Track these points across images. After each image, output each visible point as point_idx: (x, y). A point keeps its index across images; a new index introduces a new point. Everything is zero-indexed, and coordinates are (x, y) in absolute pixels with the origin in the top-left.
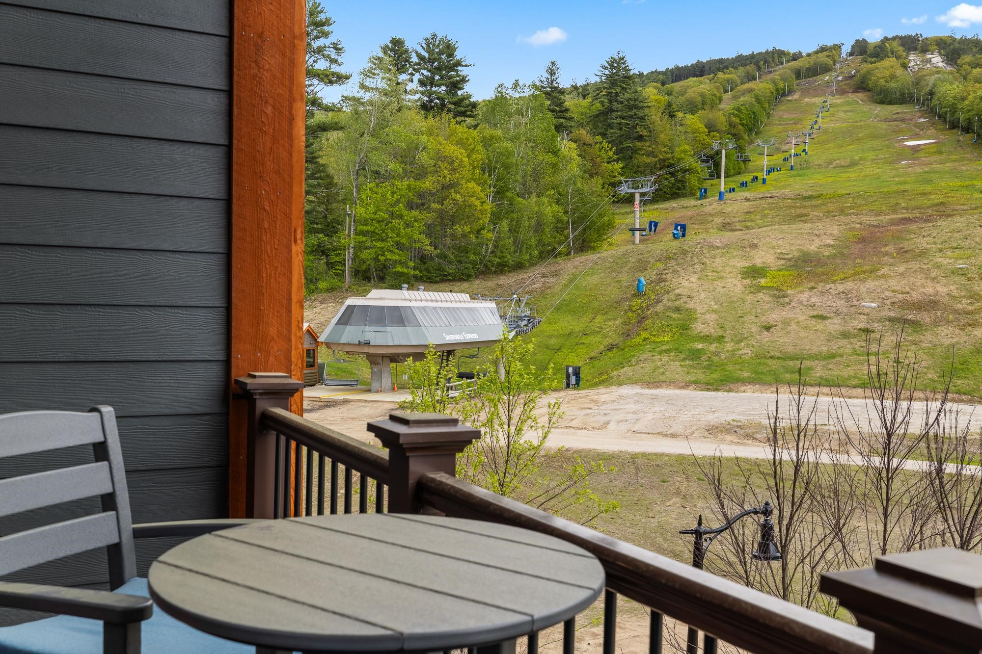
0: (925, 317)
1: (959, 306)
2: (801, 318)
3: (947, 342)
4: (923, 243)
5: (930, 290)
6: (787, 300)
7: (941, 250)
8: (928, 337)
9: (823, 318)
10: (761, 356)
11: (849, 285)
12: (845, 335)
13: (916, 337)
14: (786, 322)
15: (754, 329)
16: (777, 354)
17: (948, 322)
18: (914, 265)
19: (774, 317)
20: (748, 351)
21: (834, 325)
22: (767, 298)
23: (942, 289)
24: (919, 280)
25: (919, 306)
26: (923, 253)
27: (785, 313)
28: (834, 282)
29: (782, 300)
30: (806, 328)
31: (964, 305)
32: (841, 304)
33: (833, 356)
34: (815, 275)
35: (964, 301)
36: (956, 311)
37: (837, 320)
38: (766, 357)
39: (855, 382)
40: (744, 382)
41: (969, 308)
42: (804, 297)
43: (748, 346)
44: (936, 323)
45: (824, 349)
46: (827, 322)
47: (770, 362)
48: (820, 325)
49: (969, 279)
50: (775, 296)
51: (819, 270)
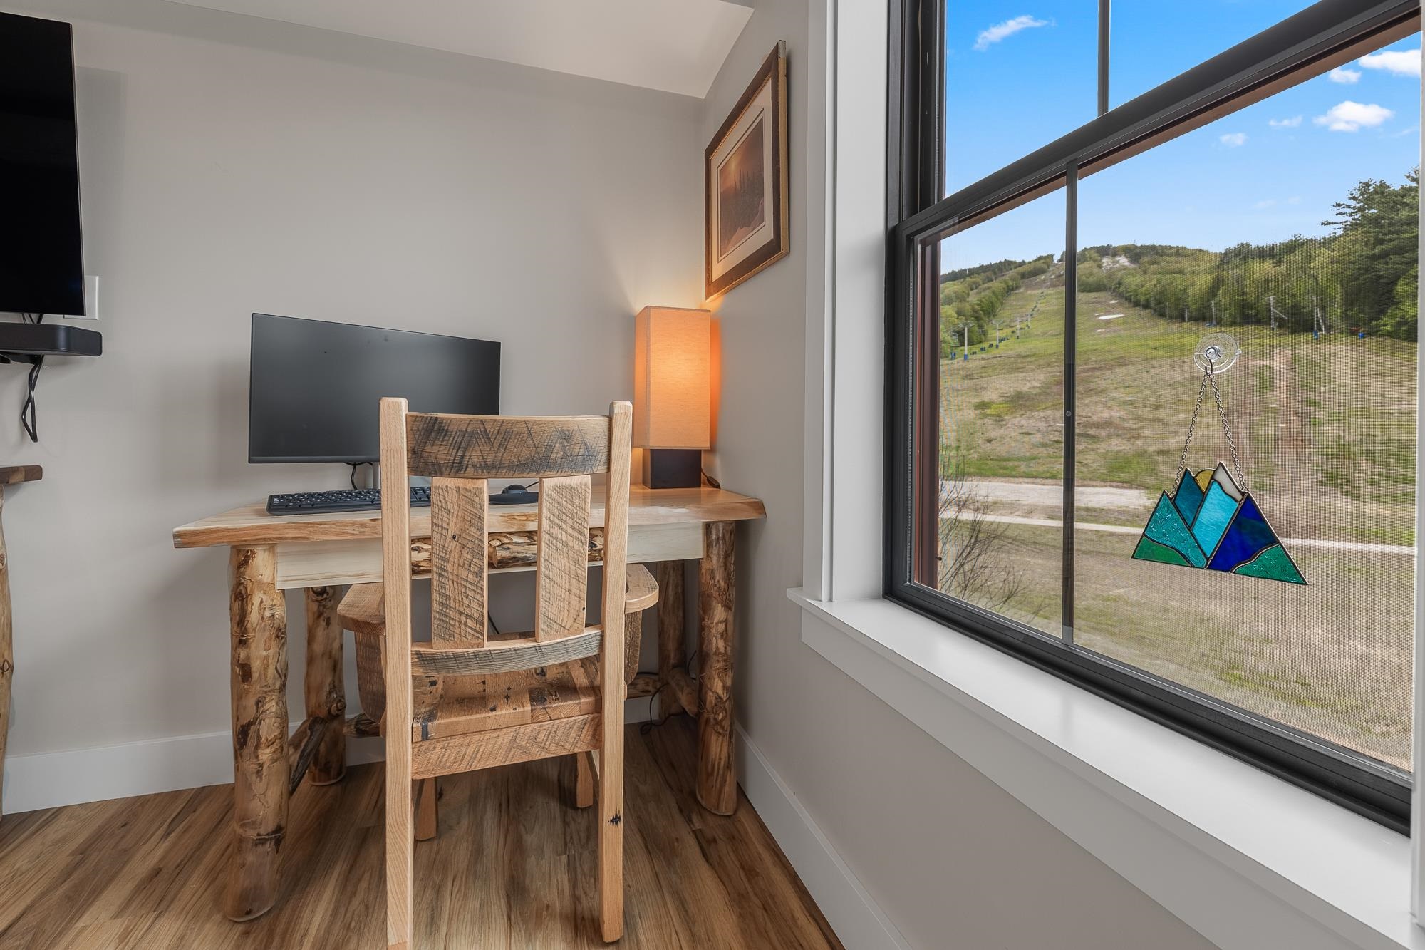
0: (1103, 433)
1: (1127, 425)
2: (1013, 434)
3: (1116, 449)
4: (1103, 384)
5: (1106, 415)
6: (1004, 423)
7: (1116, 388)
8: (1102, 447)
9: (1028, 434)
10: (984, 459)
11: (1049, 412)
12: (1043, 445)
13: (1094, 446)
14: (1002, 437)
15: (980, 441)
16: (995, 458)
17: (1118, 436)
18: (1096, 399)
19: (993, 434)
20: (976, 456)
21: (1037, 438)
22: (990, 422)
23: (1115, 414)
24: (1099, 408)
25: (1097, 425)
26: (1103, 391)
27: (1002, 431)
28: (1037, 411)
29: (1001, 423)
30: (1017, 441)
31: (1131, 424)
32: (1041, 425)
33: (1034, 459)
34: (1025, 406)
35: (1131, 422)
36: (1125, 429)
37: (1038, 435)
38: (987, 460)
39: (1048, 475)
40: (970, 475)
41: (1134, 426)
42: (1016, 421)
43: (975, 452)
44: (1109, 436)
45: (1028, 454)
46: (1031, 436)
47: (989, 462)
48: (1026, 439)
49: (1135, 407)
50: (996, 421)
51: (1028, 403)
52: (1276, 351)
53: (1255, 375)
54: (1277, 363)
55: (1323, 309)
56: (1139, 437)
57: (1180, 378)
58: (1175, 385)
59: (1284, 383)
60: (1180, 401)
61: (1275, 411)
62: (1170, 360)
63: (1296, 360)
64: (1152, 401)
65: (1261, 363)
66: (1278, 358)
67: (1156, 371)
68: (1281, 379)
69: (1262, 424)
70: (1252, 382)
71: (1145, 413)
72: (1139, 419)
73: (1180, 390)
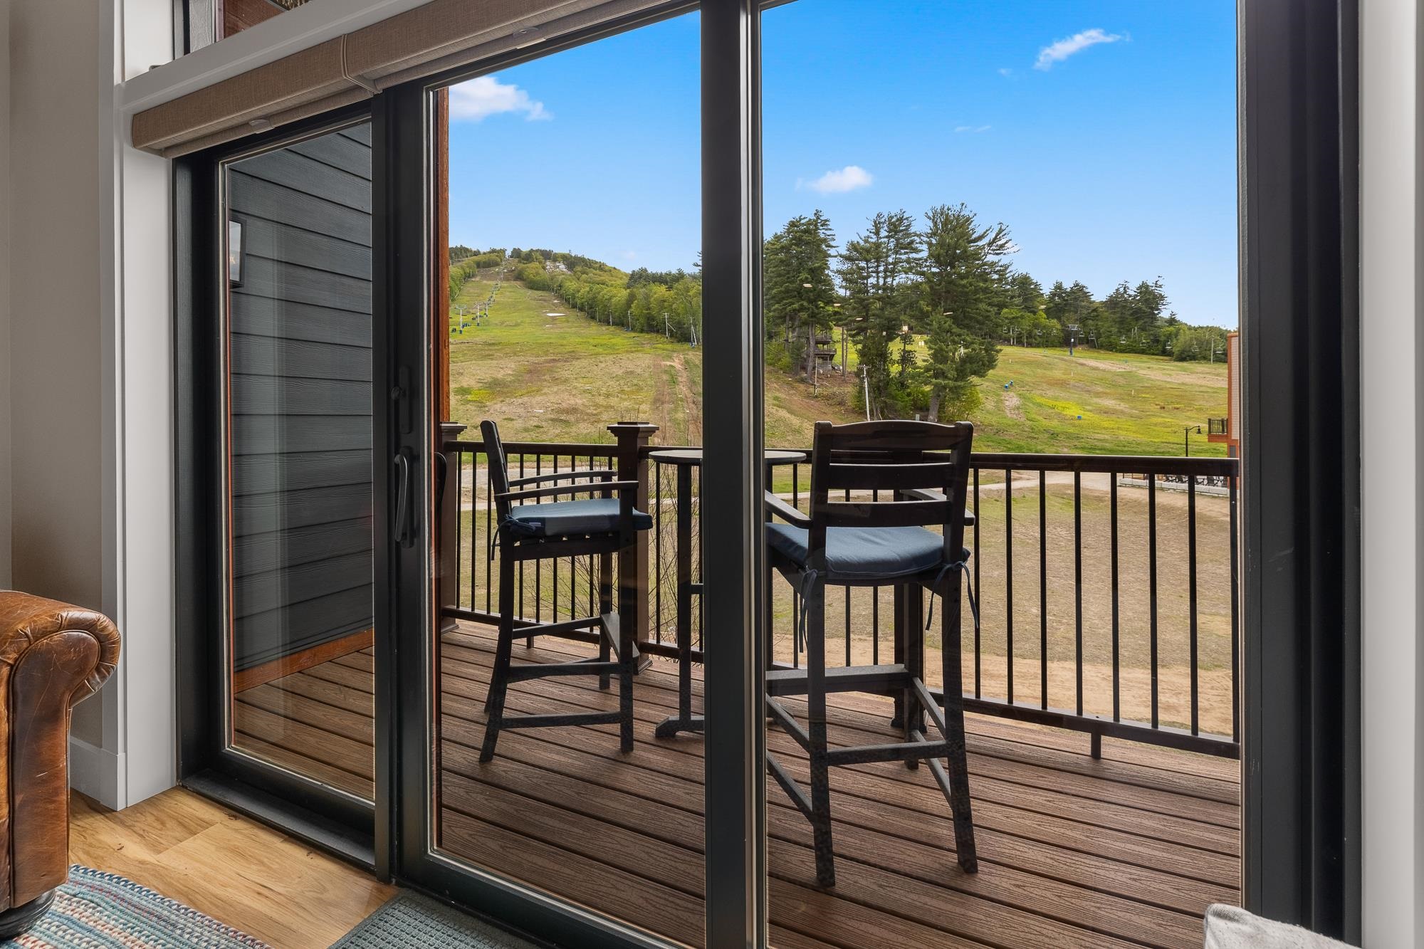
0: (572, 418)
2: (497, 420)
4: (566, 374)
5: (572, 402)
6: (487, 409)
7: (576, 379)
9: (512, 420)
11: (526, 399)
12: (526, 430)
13: (568, 430)
17: (584, 420)
18: (562, 387)
21: (518, 424)
22: (473, 408)
23: (579, 401)
24: (566, 396)
25: (567, 411)
26: (566, 380)
28: (516, 397)
29: (483, 409)
31: (592, 410)
32: (521, 411)
34: (503, 393)
36: (588, 414)
37: (520, 421)
41: (595, 412)
42: (498, 406)
44: (577, 421)
46: (514, 422)
50: (478, 406)
51: (505, 390)
52: (675, 355)
53: (666, 372)
54: (677, 364)
55: (695, 326)
56: (598, 421)
57: (620, 373)
58: (617, 378)
59: (684, 380)
60: (622, 391)
61: (682, 400)
62: (611, 357)
63: (687, 362)
64: (604, 390)
65: (668, 363)
66: (677, 361)
67: (603, 365)
68: (681, 376)
69: (675, 410)
70: (665, 377)
71: (601, 400)
72: (597, 406)
73: (622, 382)
